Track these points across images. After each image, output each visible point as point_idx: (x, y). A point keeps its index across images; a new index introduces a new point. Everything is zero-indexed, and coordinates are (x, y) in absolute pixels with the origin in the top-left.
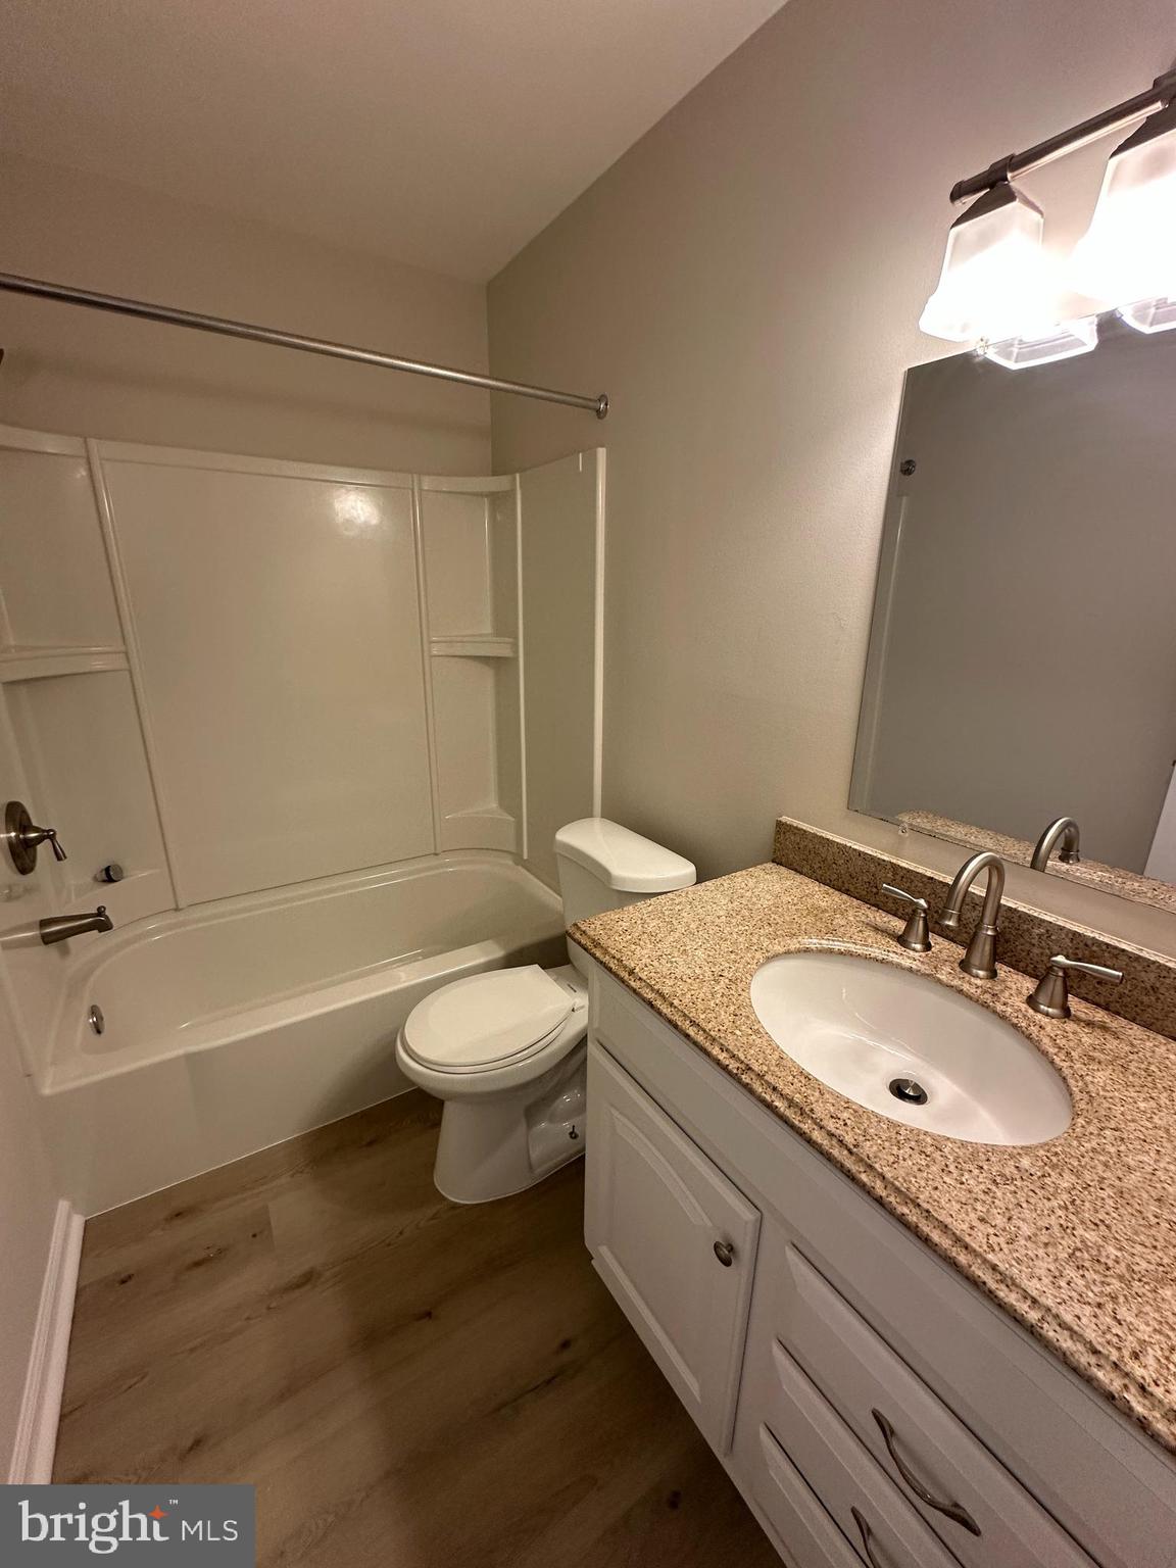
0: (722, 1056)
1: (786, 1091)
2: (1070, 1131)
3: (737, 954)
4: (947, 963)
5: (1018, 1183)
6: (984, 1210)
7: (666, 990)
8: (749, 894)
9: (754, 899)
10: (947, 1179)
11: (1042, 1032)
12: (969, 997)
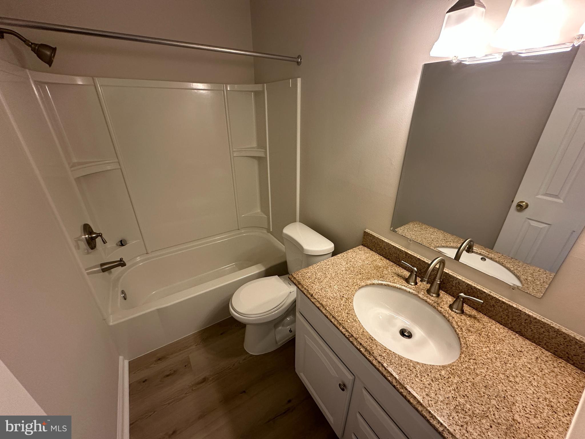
0: (343, 330)
1: (365, 345)
2: (459, 359)
3: (349, 287)
4: (423, 290)
5: (440, 381)
6: (428, 391)
7: (324, 303)
8: (353, 260)
9: (355, 263)
10: (417, 379)
11: (453, 320)
12: (429, 304)
